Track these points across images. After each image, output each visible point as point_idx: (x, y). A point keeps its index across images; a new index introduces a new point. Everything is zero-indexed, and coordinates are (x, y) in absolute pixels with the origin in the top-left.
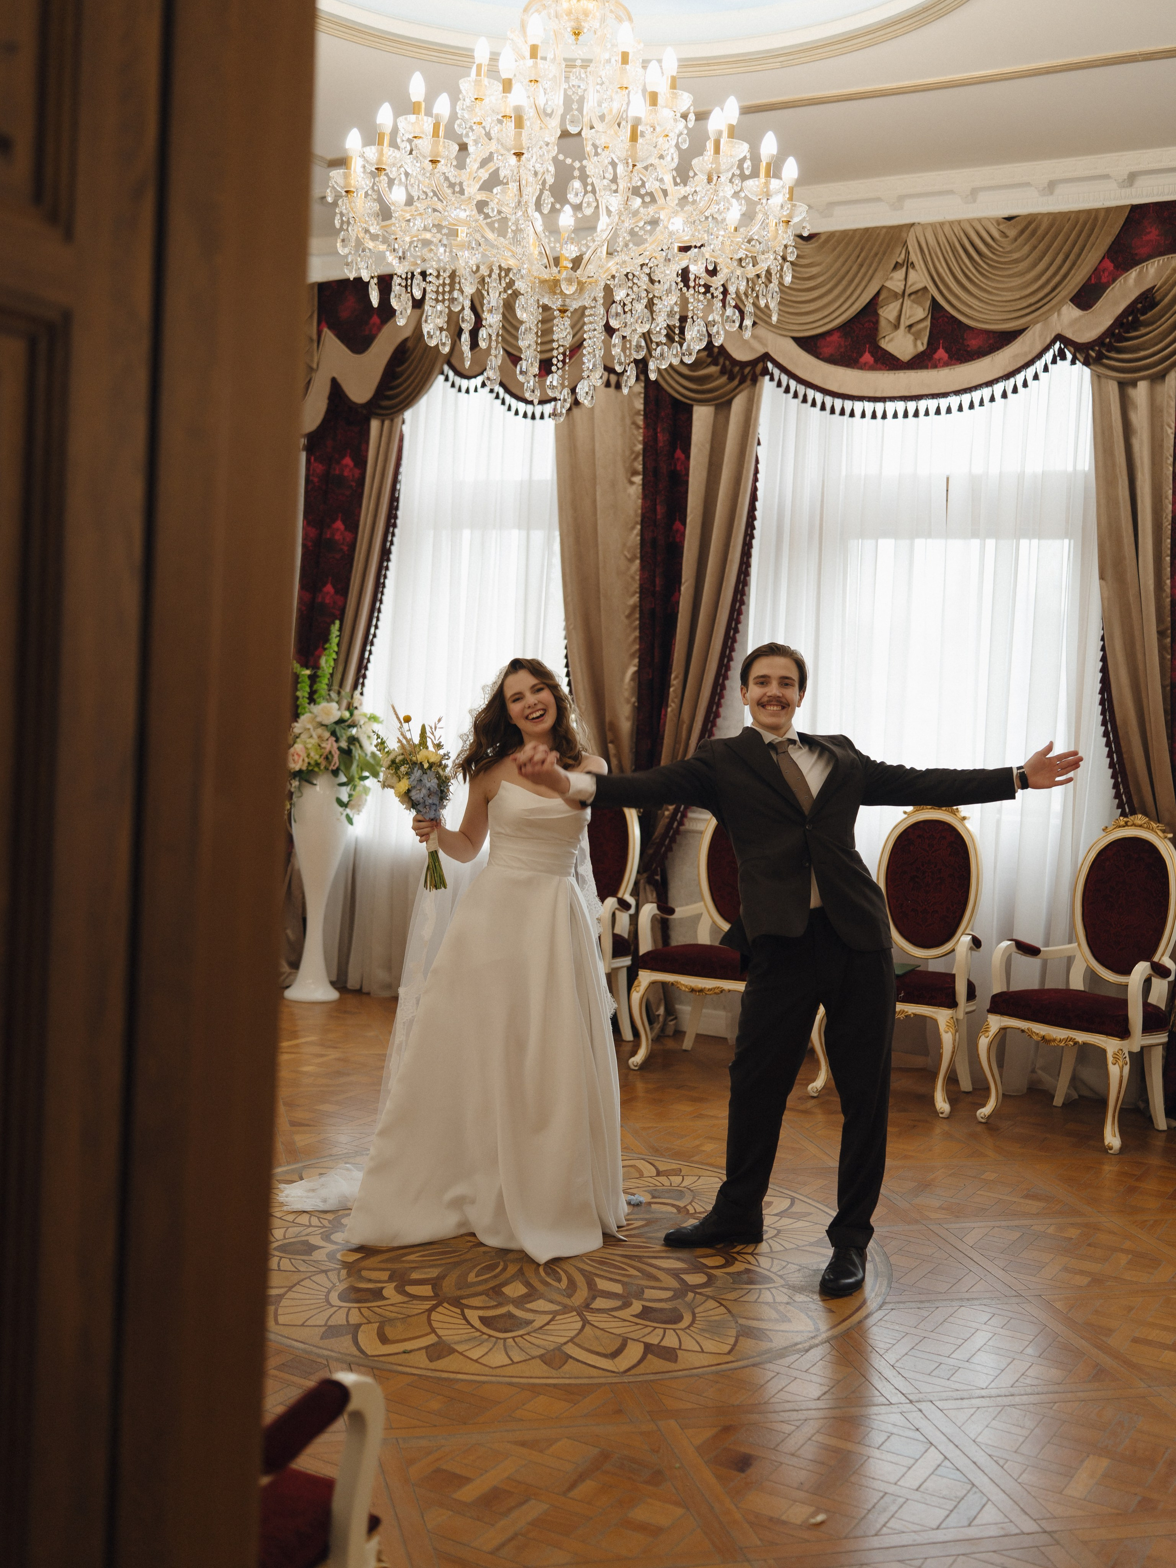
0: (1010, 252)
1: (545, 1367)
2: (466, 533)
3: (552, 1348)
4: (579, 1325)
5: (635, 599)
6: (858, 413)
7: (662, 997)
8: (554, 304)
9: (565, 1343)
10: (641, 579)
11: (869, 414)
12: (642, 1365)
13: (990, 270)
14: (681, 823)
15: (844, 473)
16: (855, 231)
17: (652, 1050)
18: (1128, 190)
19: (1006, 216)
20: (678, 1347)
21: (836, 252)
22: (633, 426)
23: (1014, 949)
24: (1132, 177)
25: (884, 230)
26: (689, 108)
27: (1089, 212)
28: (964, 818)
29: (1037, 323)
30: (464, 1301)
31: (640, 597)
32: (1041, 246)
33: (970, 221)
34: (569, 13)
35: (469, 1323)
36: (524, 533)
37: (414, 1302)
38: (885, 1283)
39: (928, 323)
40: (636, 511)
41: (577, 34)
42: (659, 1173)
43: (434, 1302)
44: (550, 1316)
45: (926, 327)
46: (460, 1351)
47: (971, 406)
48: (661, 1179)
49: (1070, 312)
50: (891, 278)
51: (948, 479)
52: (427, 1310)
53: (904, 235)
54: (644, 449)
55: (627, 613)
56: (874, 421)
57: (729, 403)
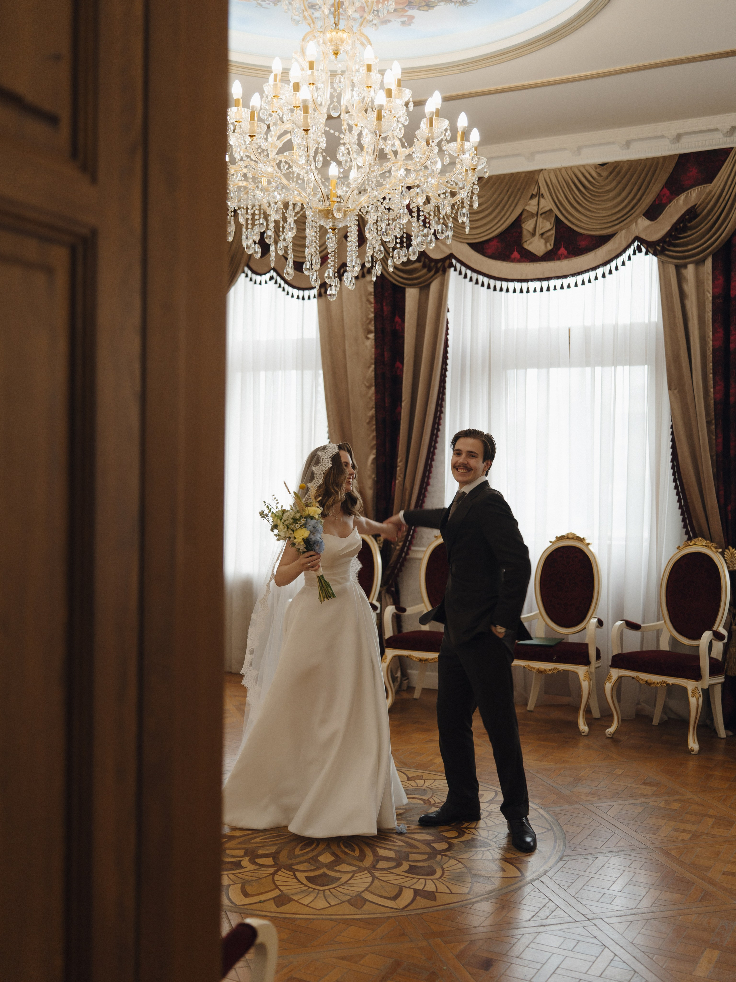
0: (604, 186)
1: (352, 907)
2: (263, 374)
3: (355, 895)
4: (370, 879)
5: (373, 412)
6: (511, 290)
7: (399, 665)
8: (327, 225)
9: (363, 892)
10: (376, 399)
11: (518, 290)
12: (414, 904)
13: (592, 197)
14: (407, 554)
15: (503, 328)
16: (505, 175)
17: (395, 700)
18: (677, 145)
19: (601, 163)
20: (435, 891)
21: (493, 189)
22: (367, 303)
23: (625, 626)
24: (679, 137)
25: (524, 174)
26: (409, 99)
27: (653, 159)
28: (588, 544)
29: (622, 230)
30: (294, 867)
31: (376, 411)
32: (624, 182)
33: (578, 167)
34: (331, 41)
35: (300, 881)
36: (300, 372)
37: (263, 869)
38: (562, 843)
39: (553, 232)
40: (371, 356)
41: (336, 54)
42: (409, 779)
43: (275, 869)
44: (351, 874)
45: (552, 235)
46: (296, 899)
47: (583, 283)
48: (410, 782)
49: (643, 222)
50: (529, 204)
51: (569, 330)
52: (271, 874)
53: (537, 177)
54: (375, 317)
55: (368, 421)
56: (521, 294)
57: (428, 286)
